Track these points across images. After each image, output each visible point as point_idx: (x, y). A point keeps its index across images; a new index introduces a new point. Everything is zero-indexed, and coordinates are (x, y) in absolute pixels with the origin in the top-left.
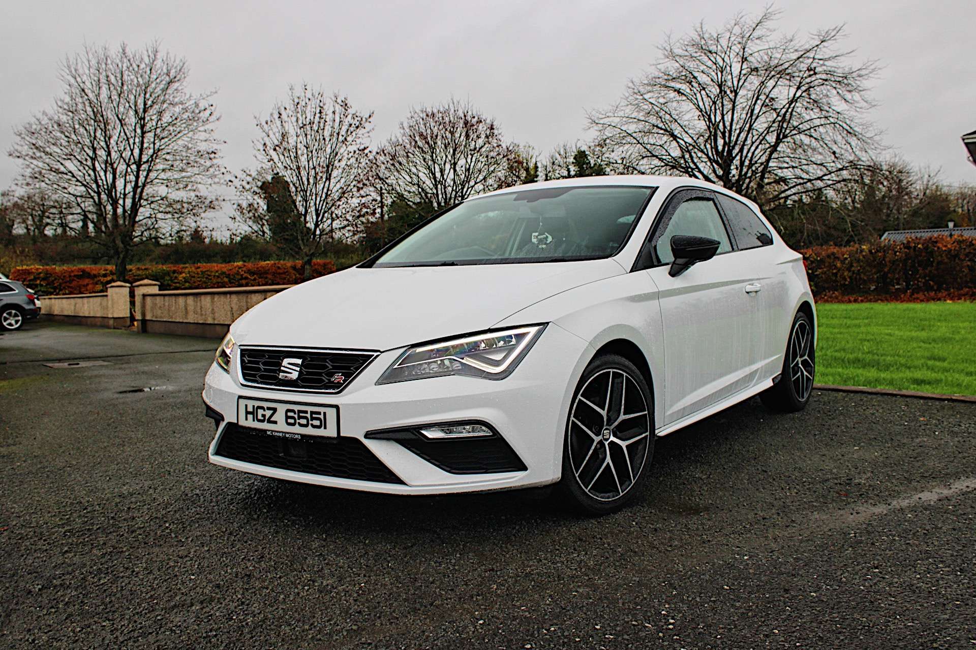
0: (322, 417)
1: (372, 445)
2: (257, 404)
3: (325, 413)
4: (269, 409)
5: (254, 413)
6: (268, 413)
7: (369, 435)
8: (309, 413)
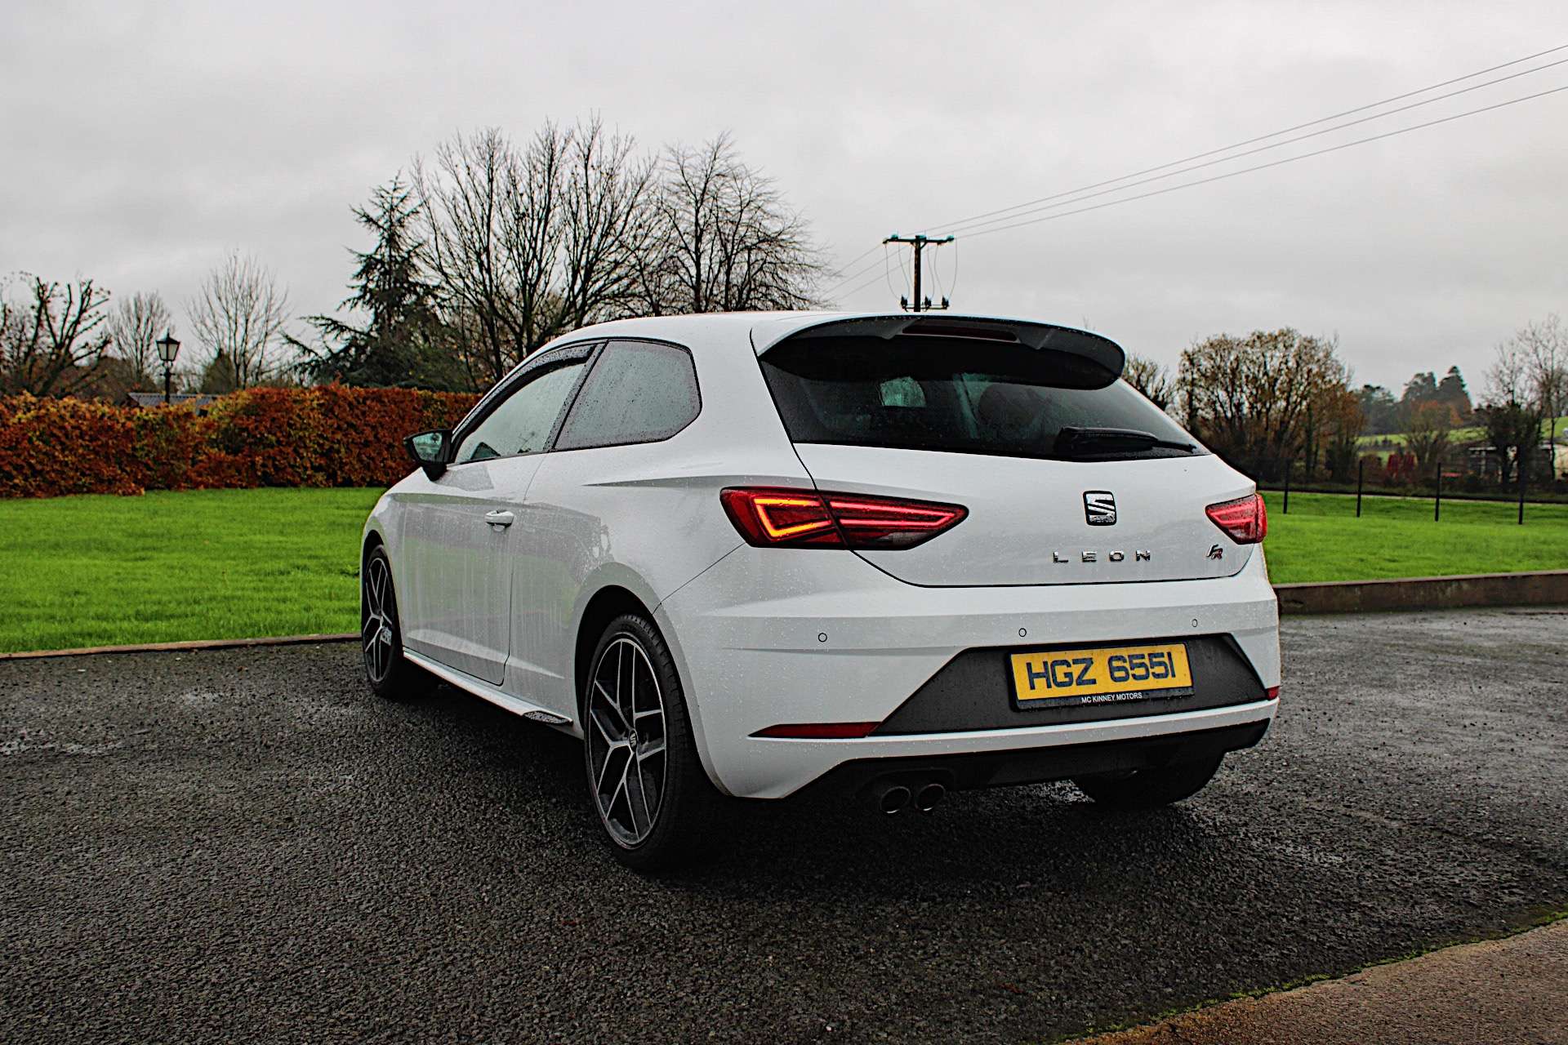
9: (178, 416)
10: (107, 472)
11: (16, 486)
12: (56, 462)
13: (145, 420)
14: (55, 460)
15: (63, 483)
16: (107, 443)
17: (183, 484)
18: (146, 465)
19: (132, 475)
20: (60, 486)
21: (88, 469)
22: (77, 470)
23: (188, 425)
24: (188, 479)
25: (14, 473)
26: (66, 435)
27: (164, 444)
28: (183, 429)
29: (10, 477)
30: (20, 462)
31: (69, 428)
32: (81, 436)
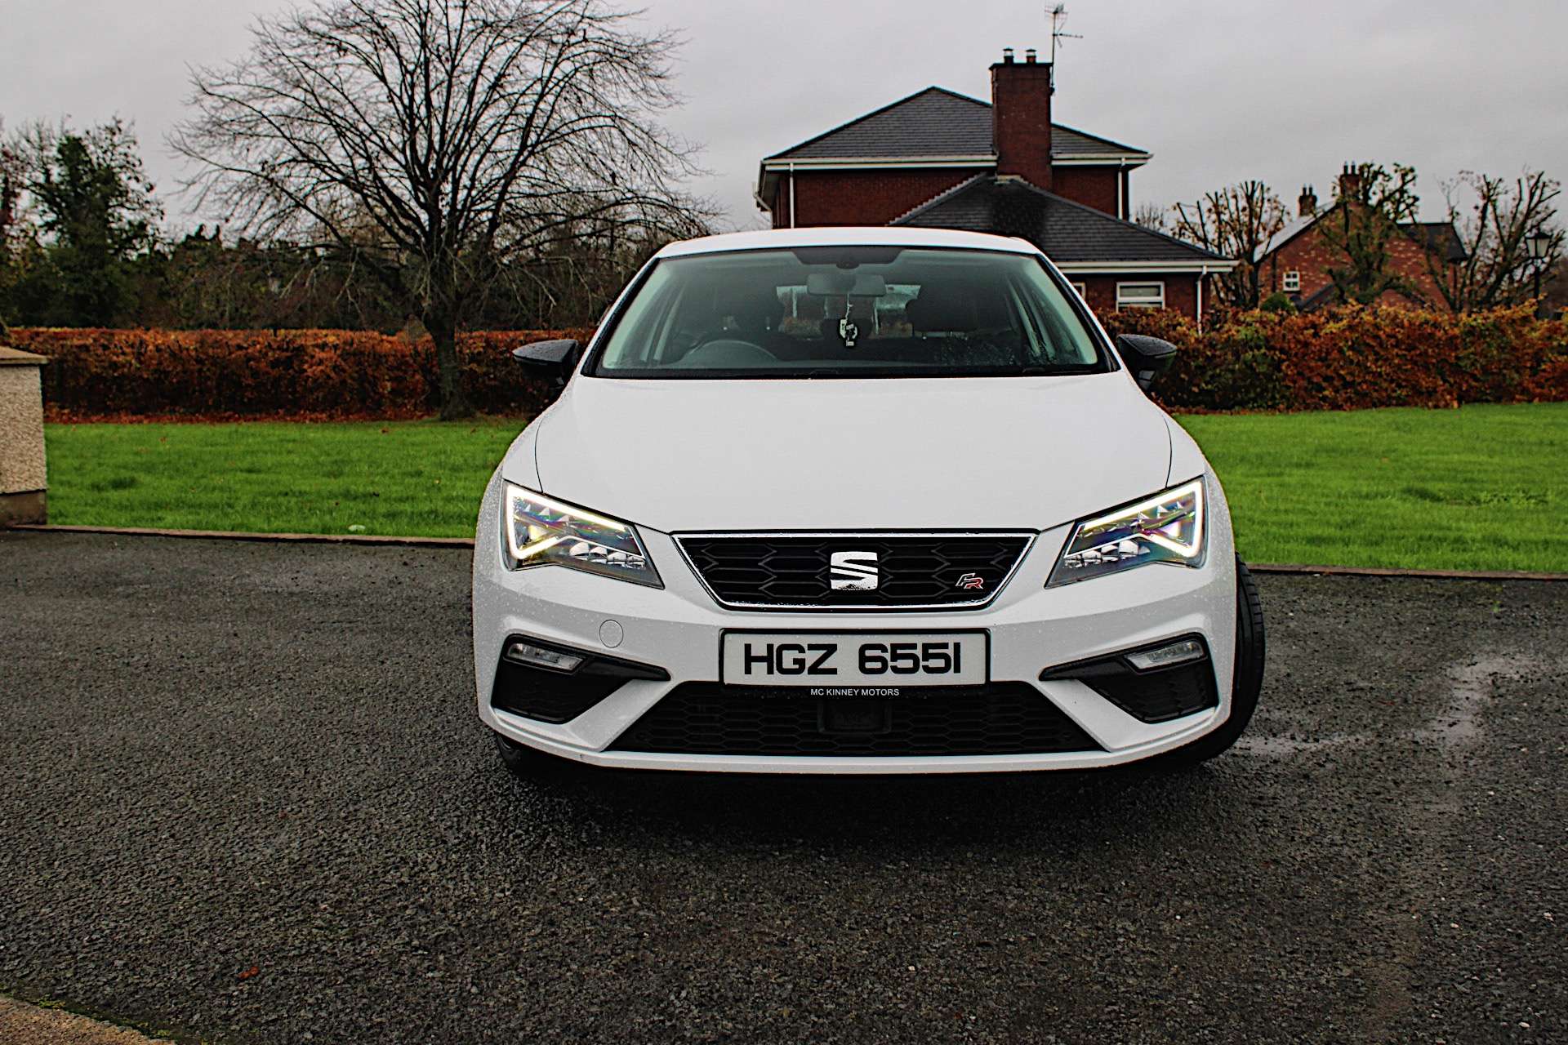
0: (950, 652)
1: (1052, 691)
2: (777, 641)
3: (957, 646)
4: (812, 647)
5: (772, 659)
6: (811, 657)
7: (1047, 675)
8: (920, 647)
9: (1514, 321)
10: (1425, 383)
11: (1325, 398)
12: (1369, 373)
13: (1472, 327)
14: (1367, 370)
15: (1375, 394)
16: (1426, 352)
17: (1517, 397)
18: (1473, 376)
19: (1456, 386)
20: (1372, 398)
21: (1404, 380)
22: (1392, 381)
23: (1526, 330)
24: (1524, 391)
25: (1324, 384)
26: (1381, 344)
27: (1495, 352)
28: (1519, 335)
29: (1321, 389)
30: (1329, 373)
31: (1384, 337)
32: (1397, 346)
